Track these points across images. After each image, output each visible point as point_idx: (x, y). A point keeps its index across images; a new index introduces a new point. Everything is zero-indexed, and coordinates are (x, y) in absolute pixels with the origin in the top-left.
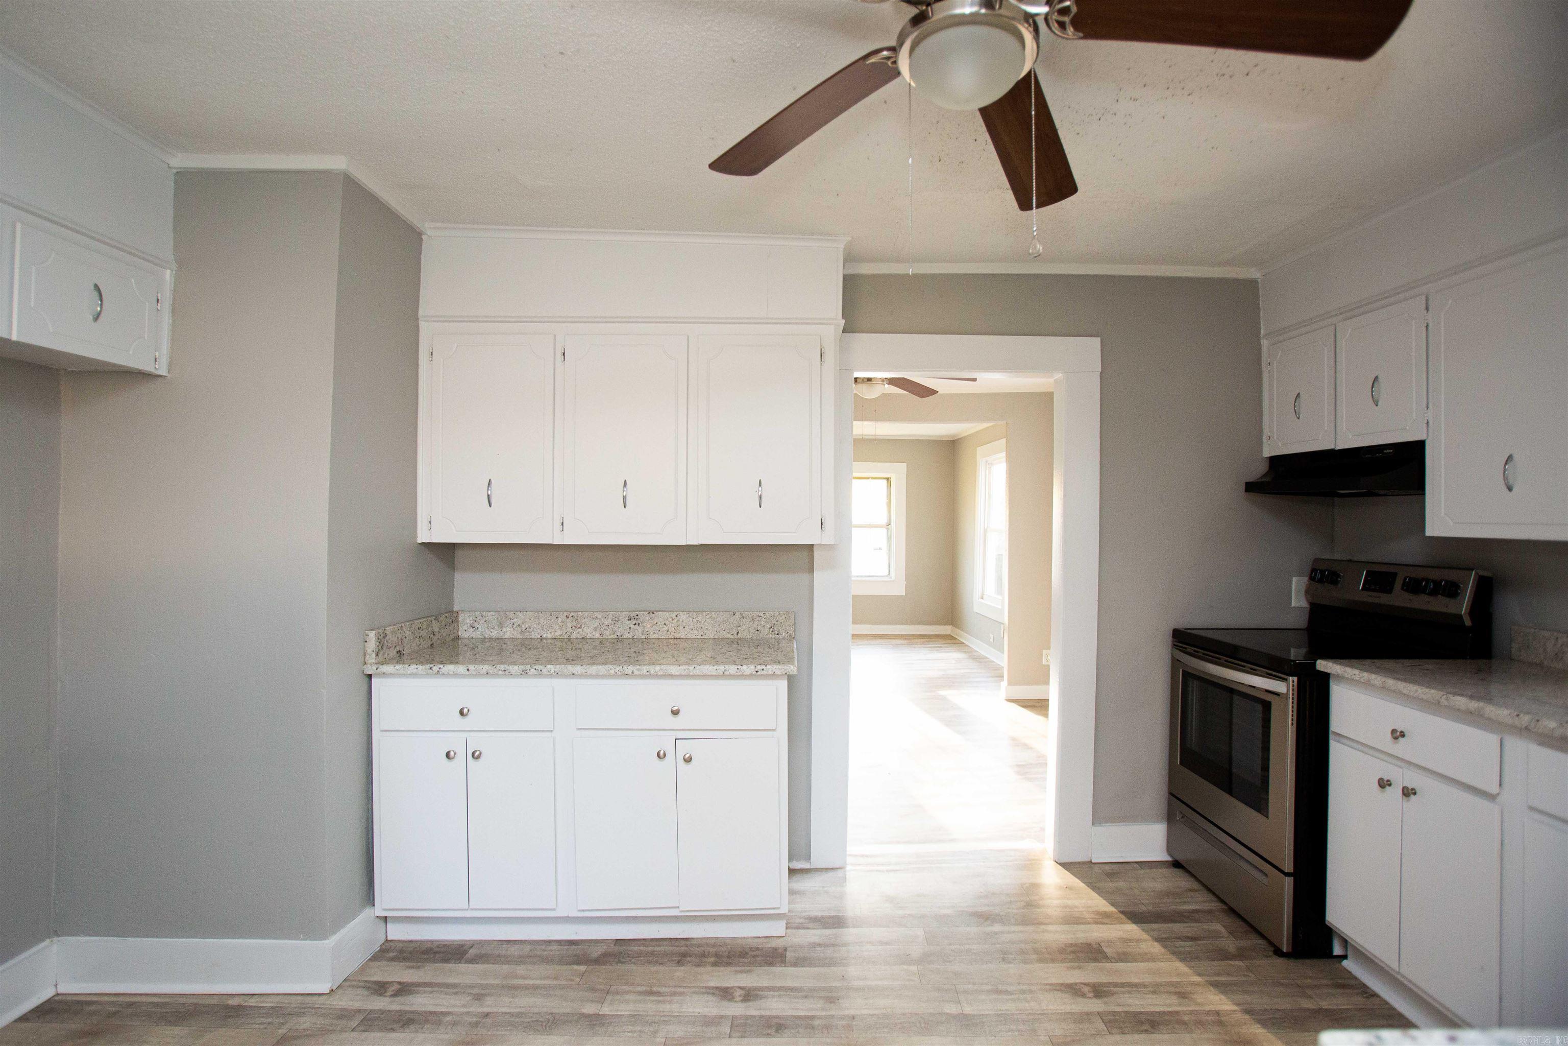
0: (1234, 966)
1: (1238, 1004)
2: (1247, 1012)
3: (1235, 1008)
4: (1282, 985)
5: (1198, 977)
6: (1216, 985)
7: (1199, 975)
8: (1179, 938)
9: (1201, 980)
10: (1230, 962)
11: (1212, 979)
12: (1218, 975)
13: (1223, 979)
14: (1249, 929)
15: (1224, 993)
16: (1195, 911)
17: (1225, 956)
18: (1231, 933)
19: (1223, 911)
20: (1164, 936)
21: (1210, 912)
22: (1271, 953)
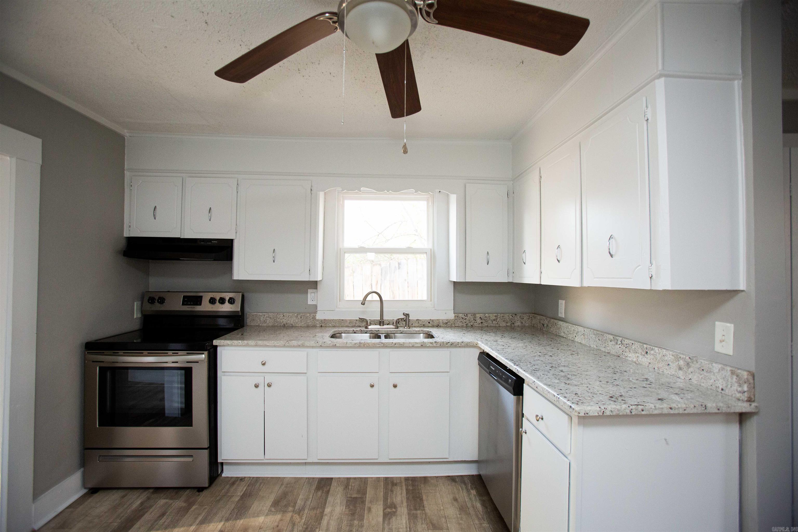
0: (195, 509)
1: (221, 521)
2: (227, 520)
3: (222, 523)
4: (219, 500)
5: (192, 527)
6: (202, 522)
7: (191, 525)
8: (156, 521)
9: (194, 527)
10: (191, 509)
11: (198, 521)
12: (196, 518)
13: (200, 518)
14: (176, 490)
15: (210, 522)
16: (142, 504)
17: (186, 510)
18: (171, 499)
19: (153, 493)
20: (149, 525)
21: (148, 498)
22: (197, 493)
